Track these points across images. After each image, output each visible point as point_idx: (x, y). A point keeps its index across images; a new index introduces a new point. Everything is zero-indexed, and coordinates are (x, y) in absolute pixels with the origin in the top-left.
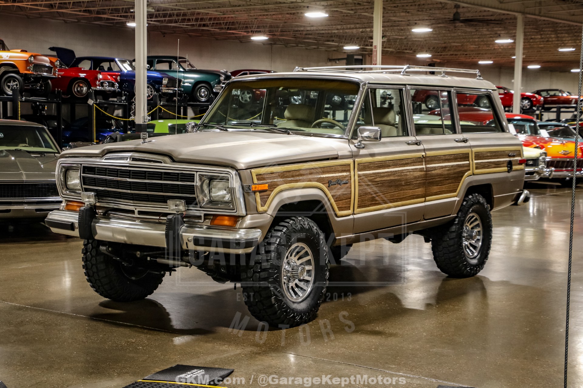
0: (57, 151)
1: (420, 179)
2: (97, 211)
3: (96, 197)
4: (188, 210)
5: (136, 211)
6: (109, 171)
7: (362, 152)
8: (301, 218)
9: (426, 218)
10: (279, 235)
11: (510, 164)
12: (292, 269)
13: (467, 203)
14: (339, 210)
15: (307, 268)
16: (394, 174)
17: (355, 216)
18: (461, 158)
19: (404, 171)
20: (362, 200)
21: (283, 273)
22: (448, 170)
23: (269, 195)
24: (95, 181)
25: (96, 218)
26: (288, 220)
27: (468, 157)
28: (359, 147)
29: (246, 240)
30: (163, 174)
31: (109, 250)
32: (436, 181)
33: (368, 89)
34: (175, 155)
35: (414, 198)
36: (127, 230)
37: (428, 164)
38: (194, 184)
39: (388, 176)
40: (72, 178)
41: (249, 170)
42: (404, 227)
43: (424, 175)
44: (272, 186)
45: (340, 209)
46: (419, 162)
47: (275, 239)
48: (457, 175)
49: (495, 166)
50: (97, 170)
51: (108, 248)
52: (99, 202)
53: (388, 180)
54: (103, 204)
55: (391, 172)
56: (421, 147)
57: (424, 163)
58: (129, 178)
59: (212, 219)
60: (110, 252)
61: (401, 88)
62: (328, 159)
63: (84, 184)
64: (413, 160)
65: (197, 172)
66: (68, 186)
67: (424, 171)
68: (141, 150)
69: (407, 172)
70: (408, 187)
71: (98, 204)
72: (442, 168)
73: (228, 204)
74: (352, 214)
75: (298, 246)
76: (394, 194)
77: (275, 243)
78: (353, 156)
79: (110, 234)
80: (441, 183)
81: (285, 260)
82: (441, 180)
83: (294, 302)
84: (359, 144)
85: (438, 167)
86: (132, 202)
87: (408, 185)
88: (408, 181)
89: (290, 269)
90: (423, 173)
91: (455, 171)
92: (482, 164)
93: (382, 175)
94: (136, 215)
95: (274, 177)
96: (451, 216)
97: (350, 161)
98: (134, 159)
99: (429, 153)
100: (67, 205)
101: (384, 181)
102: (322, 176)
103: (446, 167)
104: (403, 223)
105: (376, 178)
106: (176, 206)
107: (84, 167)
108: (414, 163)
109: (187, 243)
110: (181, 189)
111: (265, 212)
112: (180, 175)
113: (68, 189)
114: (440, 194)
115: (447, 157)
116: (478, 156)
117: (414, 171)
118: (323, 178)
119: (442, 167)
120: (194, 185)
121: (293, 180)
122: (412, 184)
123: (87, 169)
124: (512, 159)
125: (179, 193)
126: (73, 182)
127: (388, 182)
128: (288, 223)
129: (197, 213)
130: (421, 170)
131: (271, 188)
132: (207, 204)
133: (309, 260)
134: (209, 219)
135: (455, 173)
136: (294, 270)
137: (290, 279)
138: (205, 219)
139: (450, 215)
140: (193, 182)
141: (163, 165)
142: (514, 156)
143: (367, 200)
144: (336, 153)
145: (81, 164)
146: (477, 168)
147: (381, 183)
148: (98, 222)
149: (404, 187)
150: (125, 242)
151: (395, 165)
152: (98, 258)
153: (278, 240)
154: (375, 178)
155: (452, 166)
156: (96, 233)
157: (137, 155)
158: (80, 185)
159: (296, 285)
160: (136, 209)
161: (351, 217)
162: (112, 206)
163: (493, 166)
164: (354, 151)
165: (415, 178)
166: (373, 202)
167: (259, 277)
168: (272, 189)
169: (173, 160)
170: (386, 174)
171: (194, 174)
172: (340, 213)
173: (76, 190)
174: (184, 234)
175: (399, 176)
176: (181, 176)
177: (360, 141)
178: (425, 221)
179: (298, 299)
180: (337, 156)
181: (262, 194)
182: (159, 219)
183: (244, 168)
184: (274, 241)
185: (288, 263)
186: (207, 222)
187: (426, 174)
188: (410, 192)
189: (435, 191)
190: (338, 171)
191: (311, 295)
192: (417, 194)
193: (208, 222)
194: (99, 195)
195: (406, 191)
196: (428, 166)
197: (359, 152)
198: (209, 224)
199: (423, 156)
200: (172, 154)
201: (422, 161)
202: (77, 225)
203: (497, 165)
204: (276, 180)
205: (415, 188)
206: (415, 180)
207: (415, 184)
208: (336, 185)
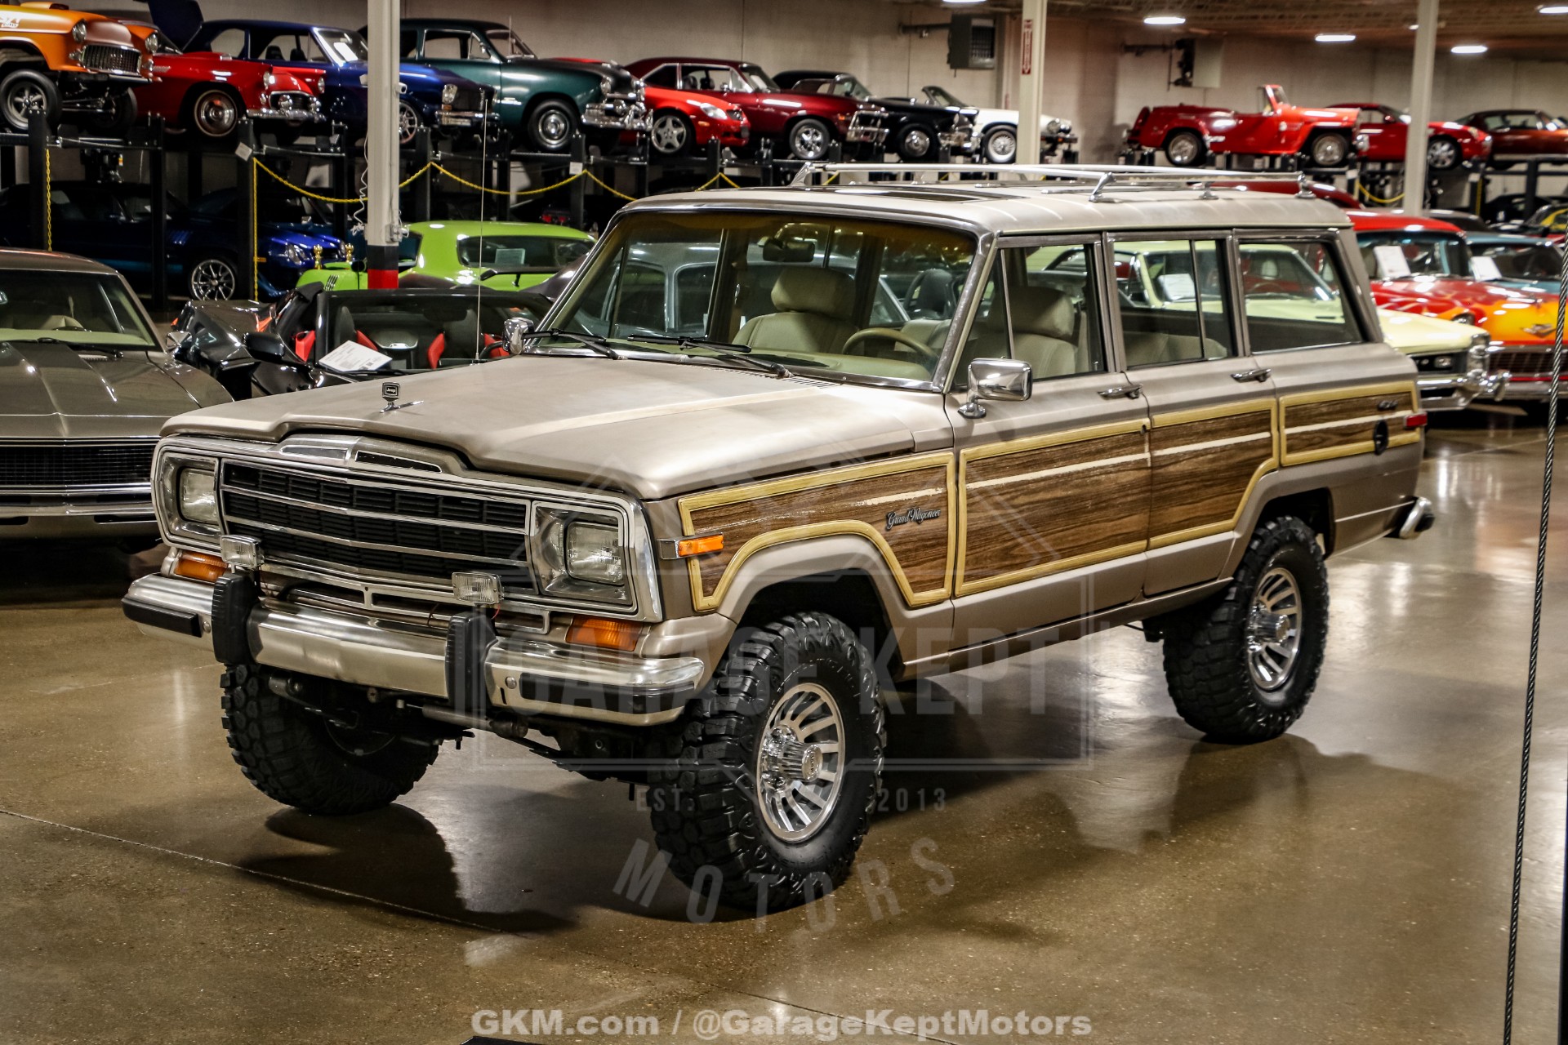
0: (152, 344)
1: (1135, 491)
2: (263, 584)
3: (260, 549)
4: (507, 599)
5: (368, 596)
6: (294, 482)
7: (981, 427)
8: (810, 619)
9: (1149, 591)
10: (752, 668)
11: (1381, 431)
12: (785, 755)
13: (1263, 542)
14: (915, 591)
15: (825, 747)
16: (1064, 483)
17: (958, 603)
18: (1248, 426)
19: (1092, 473)
20: (977, 558)
21: (760, 764)
22: (1213, 461)
23: (727, 564)
24: (257, 507)
25: (259, 606)
26: (776, 626)
27: (1268, 421)
28: (970, 414)
29: (663, 689)
30: (441, 501)
31: (293, 689)
32: (1180, 493)
33: (999, 250)
34: (473, 449)
35: (1117, 544)
36: (344, 644)
37: (1159, 448)
38: (525, 531)
39: (1049, 488)
40: (195, 492)
41: (671, 501)
42: (1088, 620)
43: (1145, 478)
44: (734, 540)
45: (918, 586)
46: (1135, 444)
47: (740, 679)
48: (1238, 470)
49: (1342, 439)
50: (264, 477)
51: (293, 684)
52: (267, 562)
53: (1049, 500)
54: (279, 567)
55: (1057, 476)
56: (1139, 403)
57: (1147, 447)
58: (350, 506)
59: (572, 627)
60: (298, 695)
61: (1090, 242)
62: (885, 455)
63: (228, 513)
64: (1118, 440)
65: (532, 500)
66: (183, 512)
67: (1147, 468)
68: (382, 431)
69: (1101, 474)
70: (1102, 513)
71: (265, 568)
72: (1197, 456)
73: (615, 588)
74: (950, 599)
75: (800, 694)
76: (1065, 536)
77: (739, 690)
78: (954, 441)
79: (296, 650)
80: (1192, 497)
81: (767, 731)
82: (1193, 490)
83: (787, 844)
84: (971, 406)
85: (1185, 453)
86: (356, 569)
87: (1101, 509)
88: (1104, 498)
89: (780, 756)
90: (1144, 473)
91: (1232, 461)
92: (1304, 437)
93: (1034, 486)
94: (368, 604)
95: (739, 514)
96: (1218, 581)
97: (945, 457)
98: (363, 458)
99: (1162, 419)
100: (182, 561)
101: (1038, 502)
102: (869, 502)
103: (1206, 452)
104: (1083, 611)
105: (1017, 497)
106: (474, 590)
107: (227, 465)
108: (1119, 448)
109: (502, 690)
110: (489, 543)
111: (714, 610)
112: (485, 505)
113: (184, 519)
114: (1188, 527)
115: (1210, 426)
116: (1295, 415)
117: (1119, 471)
118: (873, 506)
119: (1196, 454)
120: (523, 536)
121: (791, 520)
122: (1113, 506)
123: (236, 473)
124: (1387, 417)
125: (482, 554)
126: (198, 502)
127: (1048, 506)
128: (776, 633)
129: (533, 610)
130: (1139, 465)
131: (730, 545)
132: (559, 585)
133: (832, 728)
134: (565, 625)
135: (1230, 468)
136: (791, 757)
137: (778, 780)
138: (552, 625)
139: (1215, 579)
140: (522, 526)
141: (442, 476)
142: (1393, 409)
143: (990, 558)
144: (909, 437)
145: (220, 459)
146: (1290, 450)
147: (1028, 510)
148: (265, 619)
149: (1090, 516)
150: (337, 676)
151: (1069, 459)
152: (263, 702)
153: (749, 682)
154: (1013, 498)
155: (1224, 449)
156: (260, 647)
157: (370, 444)
158: (216, 512)
159: (795, 793)
160: (367, 589)
161: (947, 605)
162: (302, 574)
163: (1337, 439)
164: (957, 429)
165: (1123, 489)
166: (1007, 563)
167: (697, 781)
168: (735, 547)
169: (470, 463)
170: (1042, 483)
171: (524, 506)
172: (916, 597)
173: (206, 523)
174: (494, 665)
175: (1077, 486)
176: (489, 508)
177: (974, 399)
178: (1147, 602)
179: (800, 834)
180: (912, 446)
181: (708, 562)
182: (429, 619)
183: (659, 496)
184: (738, 685)
185: (775, 737)
186: (559, 633)
187: (1152, 476)
188: (1107, 528)
189: (1175, 520)
190: (914, 485)
191: (835, 821)
192: (1125, 531)
193: (560, 635)
194: (268, 545)
195: (1097, 526)
196: (1158, 453)
197: (970, 428)
198: (563, 640)
199: (1144, 427)
200: (467, 448)
201: (1143, 442)
202: (207, 622)
203: (1347, 435)
204: (744, 522)
205: (1122, 515)
206: (1122, 494)
207: (1120, 504)
208: (908, 524)
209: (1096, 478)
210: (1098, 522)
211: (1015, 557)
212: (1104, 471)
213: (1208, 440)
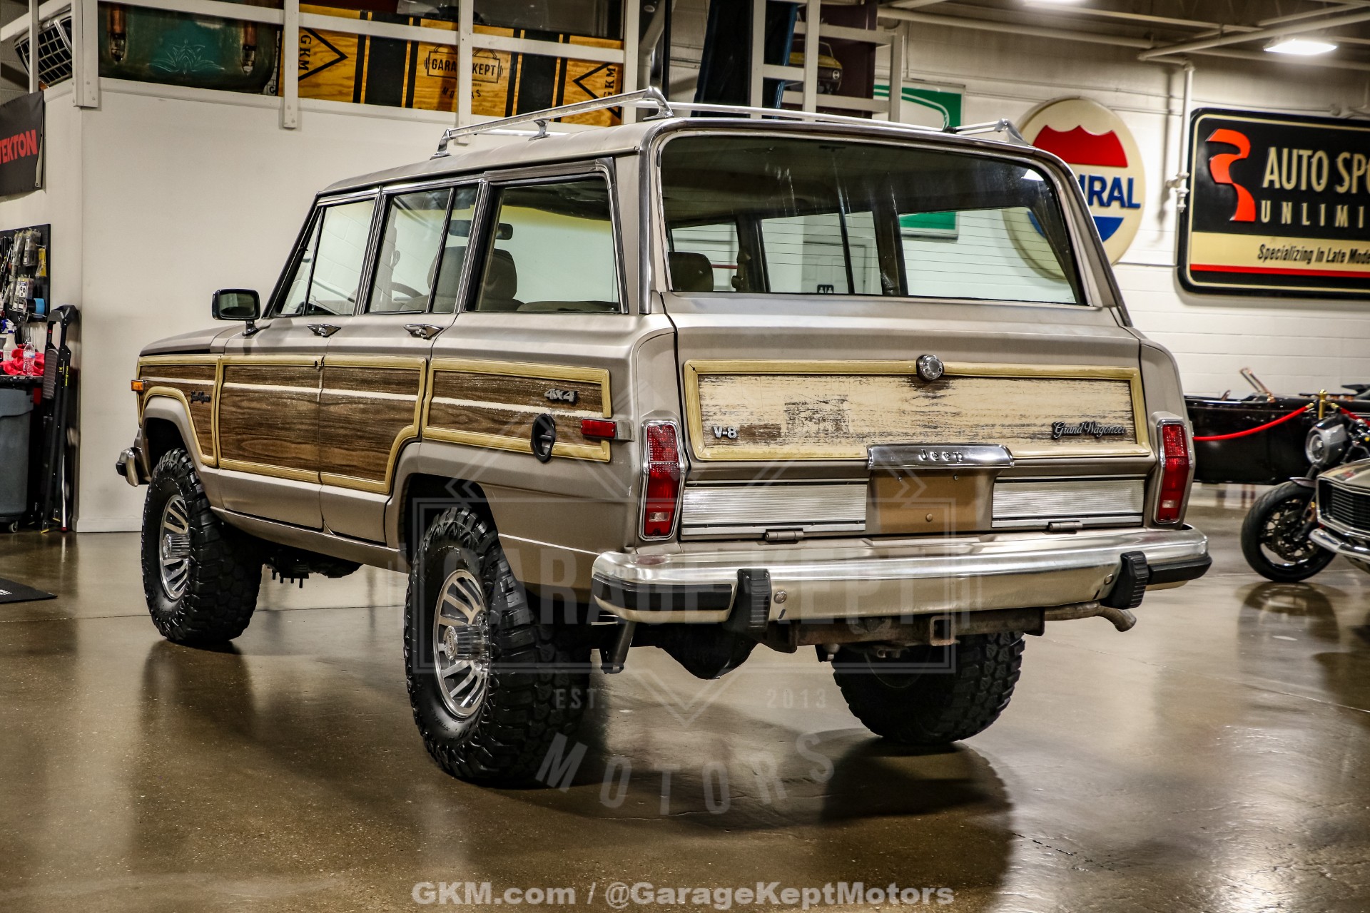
1: (308, 421)
11: (541, 432)
16: (266, 399)
17: (221, 473)
19: (284, 395)
20: (226, 441)
22: (364, 411)
27: (417, 383)
32: (339, 435)
35: (299, 467)
37: (329, 387)
39: (259, 400)
43: (314, 412)
44: (148, 387)
45: (204, 450)
46: (313, 378)
48: (382, 431)
49: (490, 425)
53: (258, 410)
55: (264, 392)
57: (320, 383)
62: (202, 351)
64: (302, 371)
67: (316, 403)
69: (288, 398)
70: (289, 434)
72: (351, 403)
74: (216, 467)
76: (268, 445)
78: (225, 349)
80: (347, 443)
82: (347, 436)
85: (343, 397)
87: (287, 429)
88: (288, 421)
90: (313, 406)
91: (379, 417)
93: (252, 395)
95: (152, 372)
97: (216, 358)
99: (331, 359)
101: (253, 409)
102: (189, 381)
103: (359, 400)
105: (244, 401)
108: (303, 378)
114: (349, 473)
115: (367, 375)
116: (444, 383)
117: (299, 399)
118: (189, 385)
119: (351, 401)
121: (164, 382)
122: (294, 430)
124: (559, 412)
127: (257, 415)
130: (311, 398)
135: (376, 424)
143: (232, 444)
144: (210, 342)
146: (433, 421)
147: (248, 413)
151: (274, 379)
154: (241, 401)
155: (374, 402)
161: (215, 471)
163: (486, 423)
164: (231, 341)
165: (300, 415)
166: (241, 453)
170: (257, 395)
172: (203, 457)
175: (274, 404)
180: (209, 347)
187: (318, 412)
188: (292, 449)
189: (337, 461)
190: (205, 375)
192: (303, 457)
195: (285, 443)
196: (327, 391)
199: (315, 363)
201: (318, 378)
205: (299, 440)
206: (300, 421)
207: (299, 429)
208: (199, 402)
209: (285, 400)
210: (285, 441)
211: (244, 450)
212: (292, 397)
213: (365, 390)
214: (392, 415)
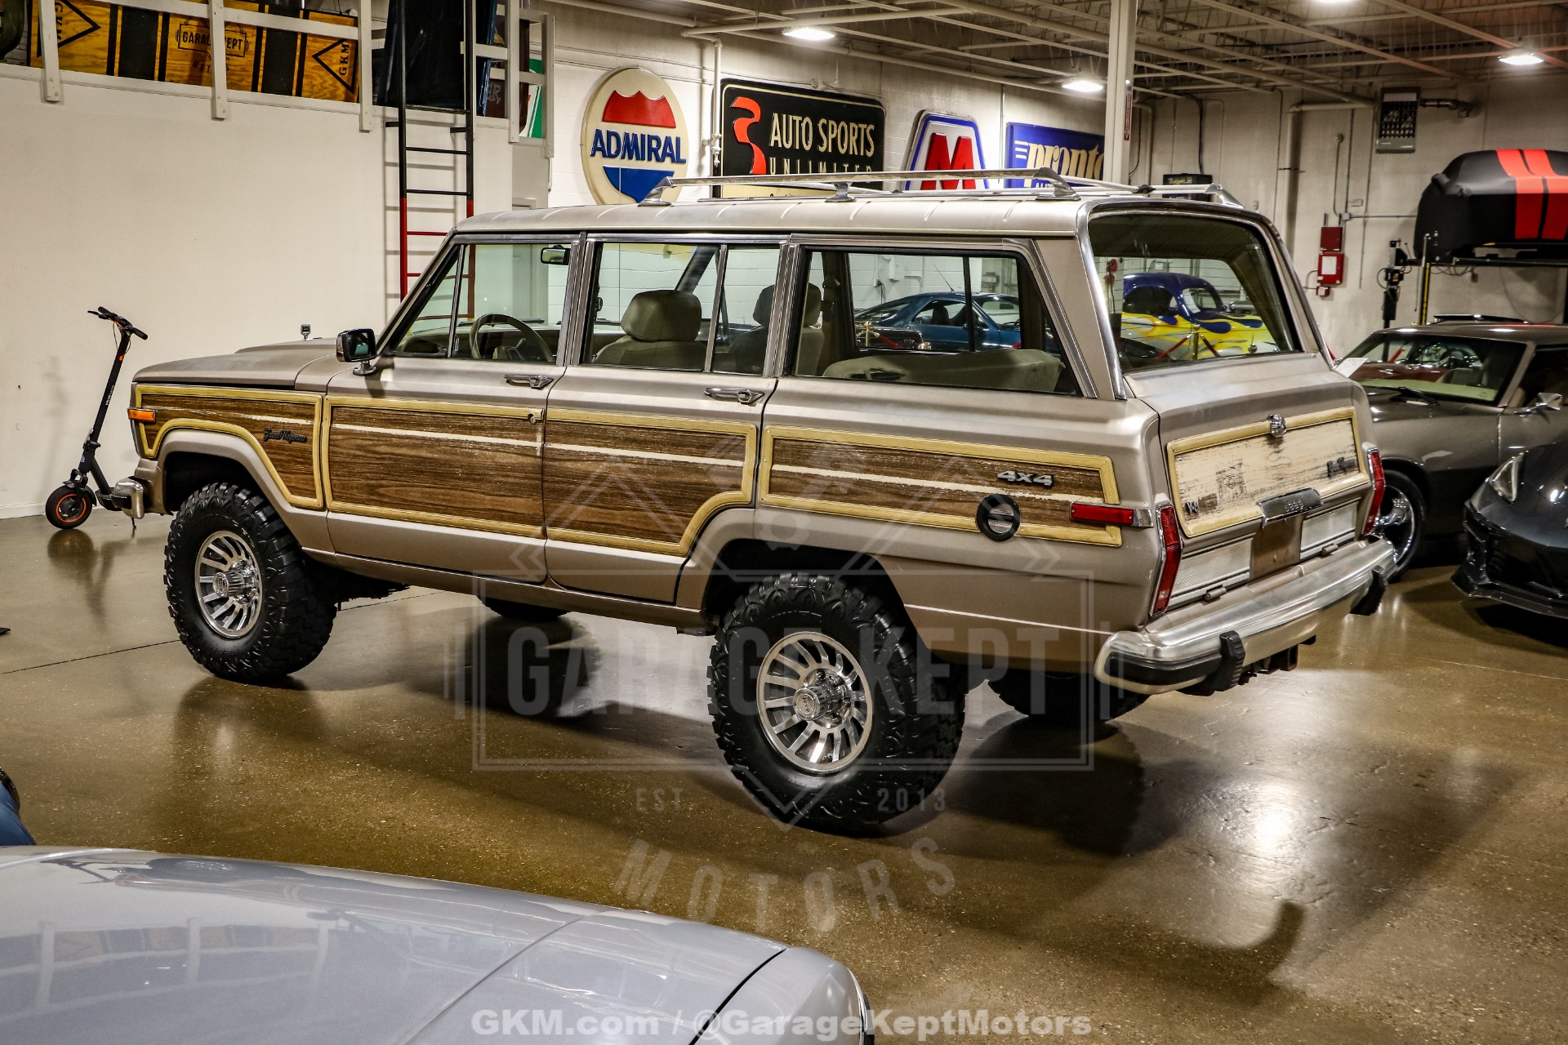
1: (519, 475)
11: (999, 510)
14: (292, 492)
16: (429, 446)
17: (331, 516)
18: (702, 447)
19: (465, 445)
22: (636, 471)
23: (158, 431)
27: (741, 449)
32: (583, 492)
37: (558, 441)
39: (413, 446)
41: (133, 384)
43: (533, 466)
44: (162, 417)
46: (526, 431)
48: (676, 493)
49: (902, 501)
53: (411, 456)
55: (423, 439)
57: (539, 437)
64: (501, 422)
67: (536, 457)
69: (474, 448)
70: (477, 485)
72: (607, 461)
74: (322, 509)
76: (434, 493)
78: (327, 388)
80: (606, 502)
82: (600, 494)
84: (360, 365)
85: (591, 454)
87: (474, 480)
88: (478, 471)
90: (530, 460)
91: (667, 479)
92: (816, 481)
93: (396, 440)
95: (169, 402)
97: (315, 398)
99: (555, 413)
101: (399, 455)
102: (254, 417)
105: (379, 445)
108: (502, 429)
111: (154, 458)
116: (796, 452)
117: (497, 451)
118: (256, 420)
119: (609, 459)
121: (199, 414)
122: (489, 482)
124: (1021, 493)
127: (410, 461)
130: (523, 452)
135: (663, 485)
143: (357, 488)
144: (294, 377)
146: (779, 489)
147: (390, 459)
151: (440, 426)
154: (375, 445)
155: (655, 463)
161: (321, 514)
165: (503, 467)
166: (374, 497)
168: (162, 423)
170: (407, 441)
172: (292, 498)
175: (445, 452)
178: (566, 591)
180: (293, 384)
181: (149, 427)
187: (543, 467)
189: (580, 518)
190: (290, 413)
192: (509, 509)
195: (472, 494)
196: (554, 445)
199: (537, 416)
201: (535, 431)
204: (171, 408)
205: (502, 493)
206: (502, 473)
207: (500, 482)
208: (281, 440)
210: (471, 491)
211: (379, 495)
213: (633, 449)
214: (694, 478)
